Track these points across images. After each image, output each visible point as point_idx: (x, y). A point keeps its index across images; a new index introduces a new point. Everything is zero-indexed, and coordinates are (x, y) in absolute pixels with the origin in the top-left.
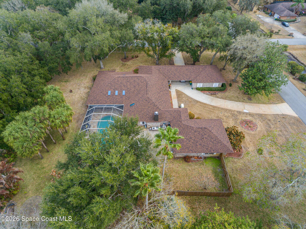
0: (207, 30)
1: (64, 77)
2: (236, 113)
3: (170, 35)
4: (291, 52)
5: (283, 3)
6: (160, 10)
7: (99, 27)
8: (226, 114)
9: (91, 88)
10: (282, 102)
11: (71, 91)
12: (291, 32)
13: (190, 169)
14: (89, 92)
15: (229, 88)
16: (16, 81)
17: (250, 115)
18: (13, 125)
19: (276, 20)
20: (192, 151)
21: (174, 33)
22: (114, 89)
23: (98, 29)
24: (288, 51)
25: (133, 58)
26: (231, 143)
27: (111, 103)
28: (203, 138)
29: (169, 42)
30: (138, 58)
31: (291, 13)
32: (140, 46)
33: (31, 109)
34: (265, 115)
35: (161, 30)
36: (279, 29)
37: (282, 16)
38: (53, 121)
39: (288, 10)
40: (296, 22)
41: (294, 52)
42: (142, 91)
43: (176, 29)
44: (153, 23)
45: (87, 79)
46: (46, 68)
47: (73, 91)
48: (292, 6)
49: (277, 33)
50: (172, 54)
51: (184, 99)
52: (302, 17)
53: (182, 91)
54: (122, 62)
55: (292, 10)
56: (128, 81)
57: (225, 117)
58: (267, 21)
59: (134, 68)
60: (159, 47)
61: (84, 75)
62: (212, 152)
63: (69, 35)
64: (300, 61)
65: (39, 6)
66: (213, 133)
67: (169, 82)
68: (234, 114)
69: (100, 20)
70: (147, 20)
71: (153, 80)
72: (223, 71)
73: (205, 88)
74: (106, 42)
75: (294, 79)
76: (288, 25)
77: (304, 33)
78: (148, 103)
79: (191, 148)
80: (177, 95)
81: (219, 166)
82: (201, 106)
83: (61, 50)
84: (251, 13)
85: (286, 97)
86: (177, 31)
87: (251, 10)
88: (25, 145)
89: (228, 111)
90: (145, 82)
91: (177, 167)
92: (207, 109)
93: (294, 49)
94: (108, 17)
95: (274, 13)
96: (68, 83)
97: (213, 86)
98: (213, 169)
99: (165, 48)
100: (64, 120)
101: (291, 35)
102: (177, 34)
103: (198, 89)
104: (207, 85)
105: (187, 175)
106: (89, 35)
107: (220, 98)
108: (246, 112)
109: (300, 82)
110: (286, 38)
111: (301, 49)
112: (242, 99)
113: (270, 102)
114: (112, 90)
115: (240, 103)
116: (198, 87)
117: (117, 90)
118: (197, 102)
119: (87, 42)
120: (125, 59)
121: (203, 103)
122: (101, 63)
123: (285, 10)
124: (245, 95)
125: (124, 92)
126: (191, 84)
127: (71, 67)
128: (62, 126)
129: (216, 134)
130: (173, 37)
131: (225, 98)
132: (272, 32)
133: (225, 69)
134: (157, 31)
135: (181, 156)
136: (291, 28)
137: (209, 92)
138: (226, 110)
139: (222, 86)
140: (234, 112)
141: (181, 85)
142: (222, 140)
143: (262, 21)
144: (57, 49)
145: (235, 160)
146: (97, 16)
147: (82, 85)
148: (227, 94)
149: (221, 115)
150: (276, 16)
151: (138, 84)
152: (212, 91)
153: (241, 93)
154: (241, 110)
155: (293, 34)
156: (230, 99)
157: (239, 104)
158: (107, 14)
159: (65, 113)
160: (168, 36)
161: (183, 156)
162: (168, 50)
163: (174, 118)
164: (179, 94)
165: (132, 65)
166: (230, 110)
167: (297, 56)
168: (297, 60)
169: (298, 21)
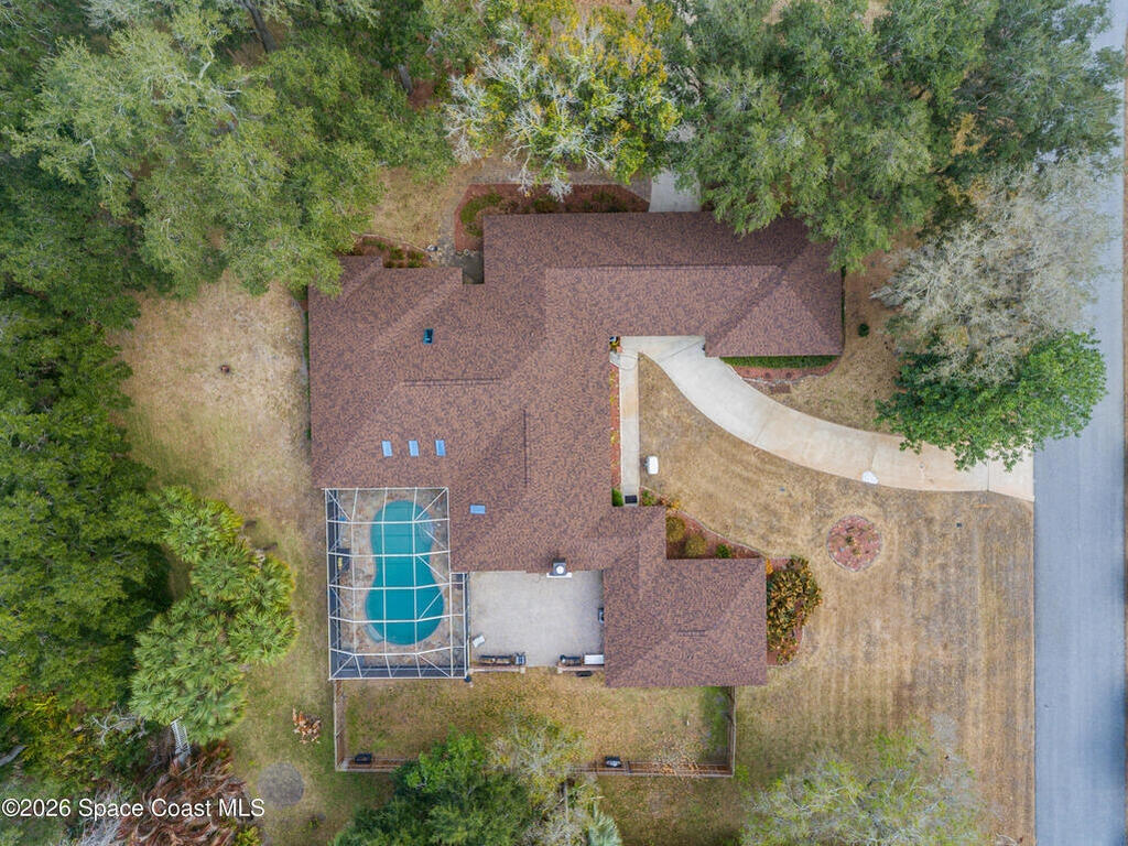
2: (832, 487)
8: (799, 494)
15: (852, 344)
17: (876, 495)
22: (401, 436)
27: (400, 482)
53: (664, 366)
56: (449, 404)
68: (825, 494)
78: (533, 517)
80: (640, 391)
89: (807, 479)
90: (516, 407)
108: (866, 485)
114: (396, 437)
117: (413, 437)
121: (729, 438)
125: (440, 446)
137: (768, 370)
138: (802, 475)
140: (827, 482)
149: (778, 498)
151: (492, 413)
154: (853, 474)
157: (856, 443)
163: (616, 560)
164: (649, 389)
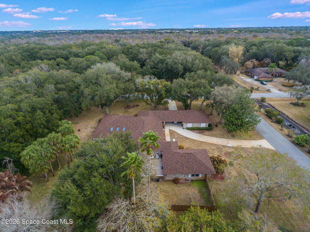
0: (192, 83)
1: (75, 120)
2: (221, 147)
3: (164, 87)
4: (269, 103)
5: (260, 68)
6: (158, 72)
7: (108, 81)
8: (212, 147)
9: (96, 128)
10: (262, 139)
11: (79, 130)
12: (268, 88)
13: (178, 190)
14: (94, 131)
15: (215, 128)
16: (40, 115)
17: (233, 148)
18: (30, 147)
19: (256, 80)
20: (179, 172)
21: (167, 85)
22: (116, 127)
23: (107, 82)
24: (266, 102)
25: (134, 106)
26: (215, 168)
28: (189, 162)
29: (163, 92)
30: (138, 107)
31: (267, 75)
32: (140, 96)
33: (48, 136)
34: (246, 148)
35: (156, 83)
36: (258, 87)
37: (260, 77)
38: (63, 146)
39: (265, 73)
40: (272, 81)
41: (272, 103)
42: (139, 127)
43: (169, 83)
44: (150, 78)
45: (94, 121)
46: (62, 111)
47: (81, 130)
48: (267, 70)
49: (257, 89)
50: (167, 102)
51: (176, 136)
52: (277, 78)
53: (175, 131)
54: (124, 109)
55: (268, 73)
56: (128, 121)
57: (211, 149)
58: (249, 81)
59: (134, 113)
60: (155, 97)
61: (92, 119)
62: (197, 173)
63: (83, 87)
64: (277, 109)
65: (62, 69)
66: (197, 157)
67: (163, 122)
68: (219, 148)
69: (109, 76)
70: (146, 77)
71: (149, 120)
72: (211, 116)
73: (194, 127)
74: (113, 91)
75: (271, 122)
76: (266, 84)
77: (280, 89)
79: (178, 170)
80: (170, 133)
81: (204, 187)
82: (190, 141)
83: (76, 98)
84: (235, 75)
85: (265, 135)
86: (169, 84)
87: (235, 73)
88: (38, 162)
89: (214, 145)
90: (142, 121)
91: (167, 188)
92: (195, 143)
93: (272, 101)
94: (115, 75)
95: (254, 75)
96: (77, 125)
97: (201, 127)
98: (199, 189)
99: (161, 98)
100: (72, 144)
101: (269, 91)
102: (170, 86)
103: (188, 129)
104: (196, 125)
105: (175, 194)
106: (99, 87)
107: (207, 136)
108: (230, 146)
109: (277, 124)
110: (264, 93)
111: (278, 100)
112: (226, 137)
113: (251, 138)
114: (114, 127)
115: (225, 139)
116: (188, 127)
117: (118, 127)
118: (187, 138)
119: (97, 91)
120: (128, 107)
121: (192, 139)
122: (107, 110)
123: (262, 73)
124: (229, 133)
125: (124, 129)
126: (182, 125)
127: (82, 111)
128: (70, 150)
129: (200, 158)
130: (166, 89)
131: (212, 136)
132: (253, 88)
133: (212, 115)
134: (153, 84)
135: (171, 179)
136: (269, 86)
137: (198, 131)
138: (212, 144)
139: (209, 126)
140: (219, 146)
141: (174, 126)
142: (205, 163)
143: (245, 81)
144: (73, 97)
145: (219, 182)
146: (107, 74)
147: (89, 126)
148: (213, 132)
149: (207, 148)
150: (256, 77)
152: (200, 130)
153: (225, 132)
154: (225, 144)
155: (270, 90)
156: (216, 136)
157: (223, 140)
158: (115, 73)
159: (74, 140)
160: (162, 88)
161: (173, 179)
162: (162, 99)
163: (165, 148)
164: (172, 133)
165: (133, 111)
166: (215, 145)
167: (275, 105)
168: (275, 108)
169: (274, 81)
